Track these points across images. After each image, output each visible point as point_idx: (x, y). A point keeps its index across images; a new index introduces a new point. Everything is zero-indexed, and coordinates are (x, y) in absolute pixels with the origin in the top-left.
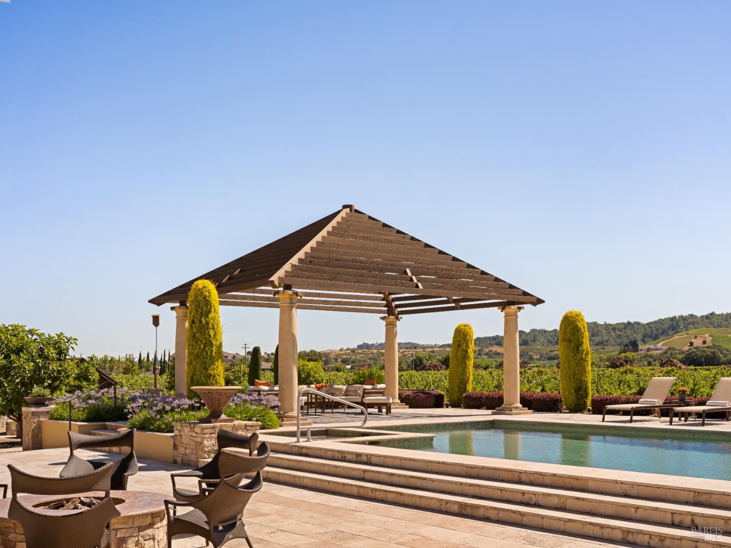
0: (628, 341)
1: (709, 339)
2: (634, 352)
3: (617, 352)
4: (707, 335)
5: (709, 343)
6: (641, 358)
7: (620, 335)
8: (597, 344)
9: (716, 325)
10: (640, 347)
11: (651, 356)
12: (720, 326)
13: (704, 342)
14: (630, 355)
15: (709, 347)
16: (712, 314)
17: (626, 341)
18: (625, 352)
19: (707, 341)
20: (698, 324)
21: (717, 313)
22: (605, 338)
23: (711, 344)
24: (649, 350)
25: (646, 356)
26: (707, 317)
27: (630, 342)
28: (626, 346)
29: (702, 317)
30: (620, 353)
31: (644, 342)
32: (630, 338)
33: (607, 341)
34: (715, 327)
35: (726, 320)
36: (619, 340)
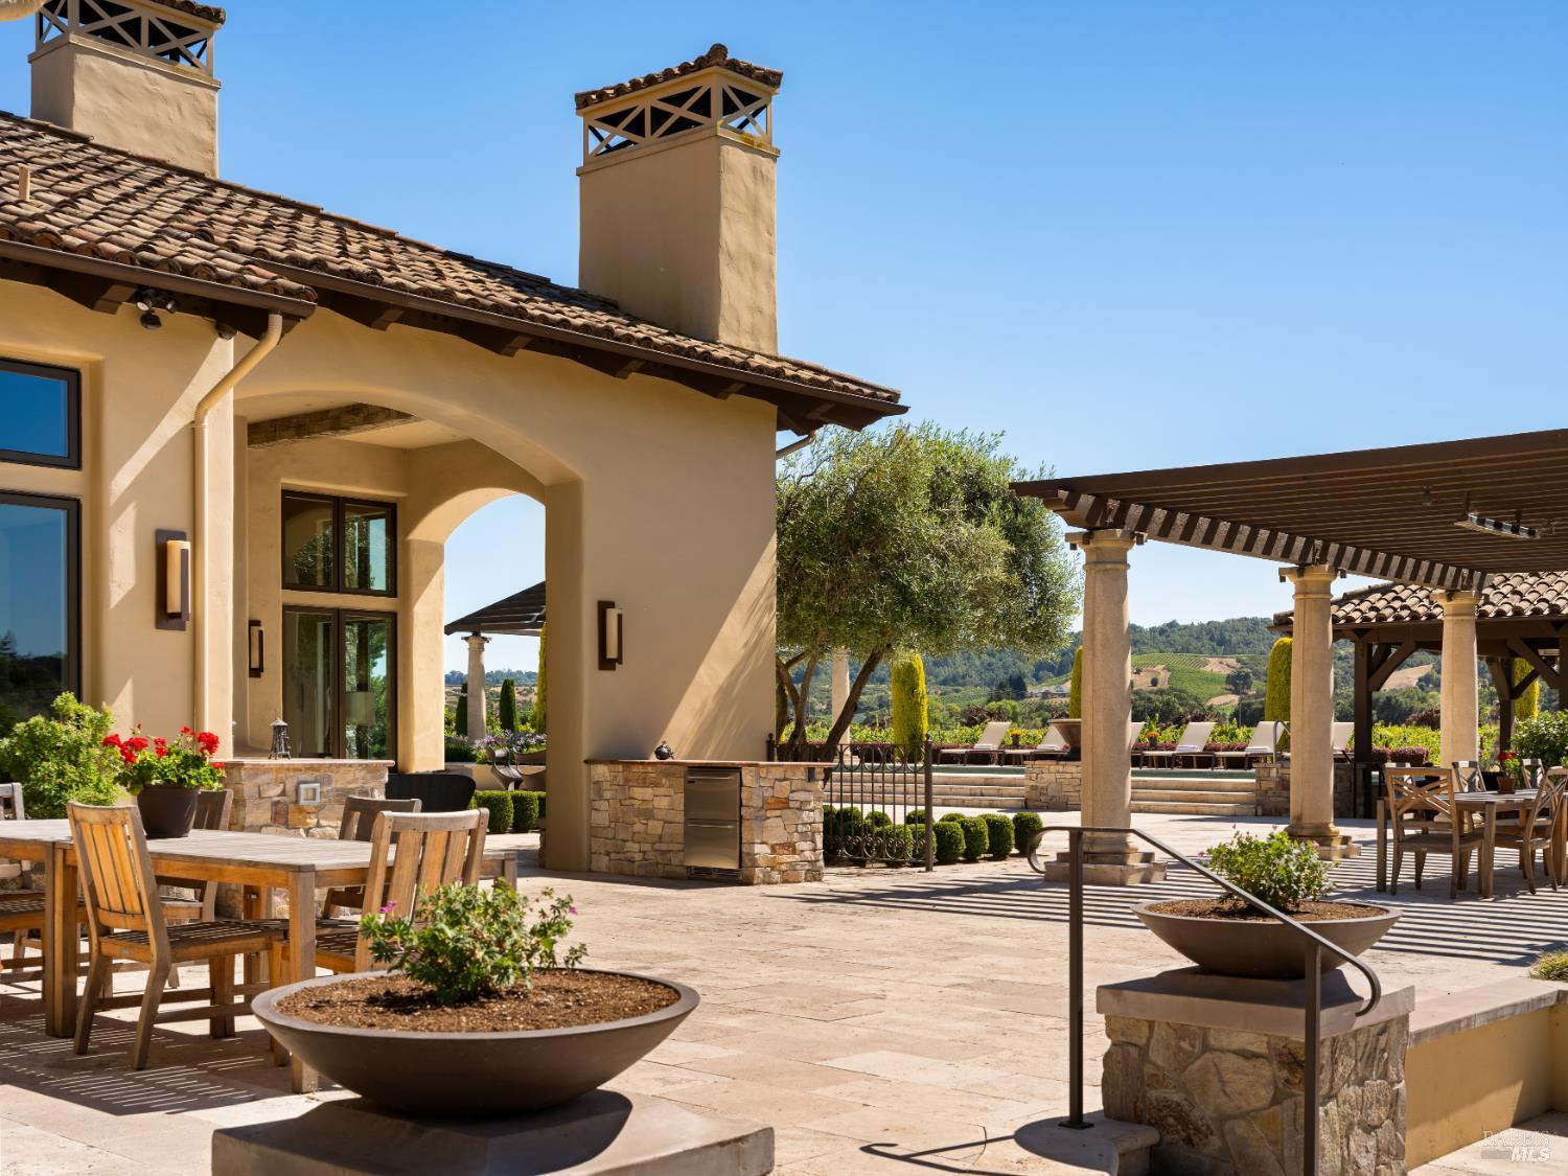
0: (1007, 677)
1: (1164, 676)
2: (1017, 699)
3: (984, 699)
4: (1159, 667)
5: (1163, 685)
6: (1031, 711)
7: (990, 665)
8: (944, 682)
9: (1180, 648)
10: (1030, 689)
11: (1049, 709)
12: (1185, 649)
13: (1154, 682)
14: (1007, 704)
15: (1161, 692)
16: (1172, 625)
17: (1002, 676)
18: (999, 699)
19: (1160, 679)
20: (1144, 643)
21: (1183, 621)
22: (961, 670)
23: (1166, 686)
24: (1046, 695)
25: (1040, 707)
26: (1162, 631)
27: (1010, 679)
28: (1001, 686)
29: (1153, 630)
30: (989, 701)
31: (1038, 679)
32: (1010, 671)
33: (963, 677)
34: (1176, 652)
35: (1198, 638)
36: (988, 675)
